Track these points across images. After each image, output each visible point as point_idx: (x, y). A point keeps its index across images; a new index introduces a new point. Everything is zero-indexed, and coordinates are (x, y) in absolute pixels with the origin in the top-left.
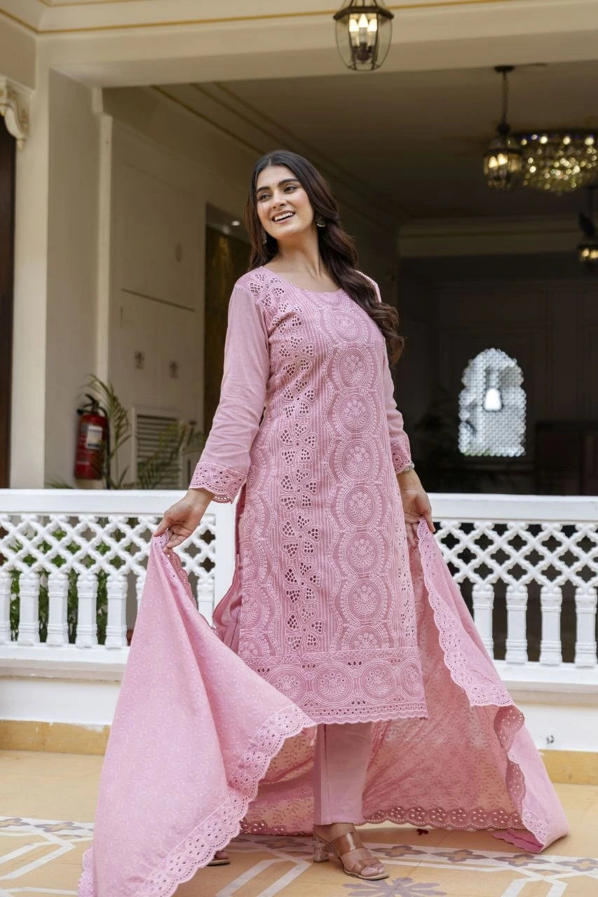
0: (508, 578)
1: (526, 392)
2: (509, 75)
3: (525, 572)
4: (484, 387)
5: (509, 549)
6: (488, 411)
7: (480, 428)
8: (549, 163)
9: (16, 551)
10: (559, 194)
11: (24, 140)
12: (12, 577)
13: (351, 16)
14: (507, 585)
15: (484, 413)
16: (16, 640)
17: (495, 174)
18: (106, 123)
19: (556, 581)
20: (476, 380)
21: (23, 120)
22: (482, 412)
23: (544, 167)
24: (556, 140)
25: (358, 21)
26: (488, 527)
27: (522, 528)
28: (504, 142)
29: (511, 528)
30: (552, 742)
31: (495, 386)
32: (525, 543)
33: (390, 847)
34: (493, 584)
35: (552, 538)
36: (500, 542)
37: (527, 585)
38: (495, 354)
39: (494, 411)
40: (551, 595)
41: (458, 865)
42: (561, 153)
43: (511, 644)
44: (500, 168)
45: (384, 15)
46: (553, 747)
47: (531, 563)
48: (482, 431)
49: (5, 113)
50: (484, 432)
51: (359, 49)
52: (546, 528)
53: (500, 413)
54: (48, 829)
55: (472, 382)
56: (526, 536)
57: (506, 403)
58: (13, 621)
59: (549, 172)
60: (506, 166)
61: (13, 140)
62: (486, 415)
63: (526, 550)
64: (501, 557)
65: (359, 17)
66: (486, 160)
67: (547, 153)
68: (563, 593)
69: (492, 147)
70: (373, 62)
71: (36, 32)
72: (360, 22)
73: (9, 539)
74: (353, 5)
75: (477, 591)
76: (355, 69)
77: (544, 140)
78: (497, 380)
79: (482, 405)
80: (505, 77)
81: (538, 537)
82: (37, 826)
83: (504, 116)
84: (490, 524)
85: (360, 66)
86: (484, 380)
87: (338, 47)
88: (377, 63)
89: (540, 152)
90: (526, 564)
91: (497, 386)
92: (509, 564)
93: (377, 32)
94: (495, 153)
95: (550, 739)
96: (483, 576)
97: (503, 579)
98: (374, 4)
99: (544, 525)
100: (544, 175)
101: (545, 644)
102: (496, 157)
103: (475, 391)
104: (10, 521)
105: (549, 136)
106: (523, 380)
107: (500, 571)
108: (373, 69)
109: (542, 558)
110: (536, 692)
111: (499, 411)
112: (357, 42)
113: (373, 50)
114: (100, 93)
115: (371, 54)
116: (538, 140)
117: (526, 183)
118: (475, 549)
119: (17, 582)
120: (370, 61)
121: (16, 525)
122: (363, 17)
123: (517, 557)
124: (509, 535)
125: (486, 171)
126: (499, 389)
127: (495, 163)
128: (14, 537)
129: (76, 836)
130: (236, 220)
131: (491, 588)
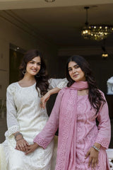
2: (88, 9)
17: (85, 35)
66: (82, 32)
67: (96, 31)
105: (96, 26)
116: (93, 27)
125: (82, 35)
130: (18, 47)
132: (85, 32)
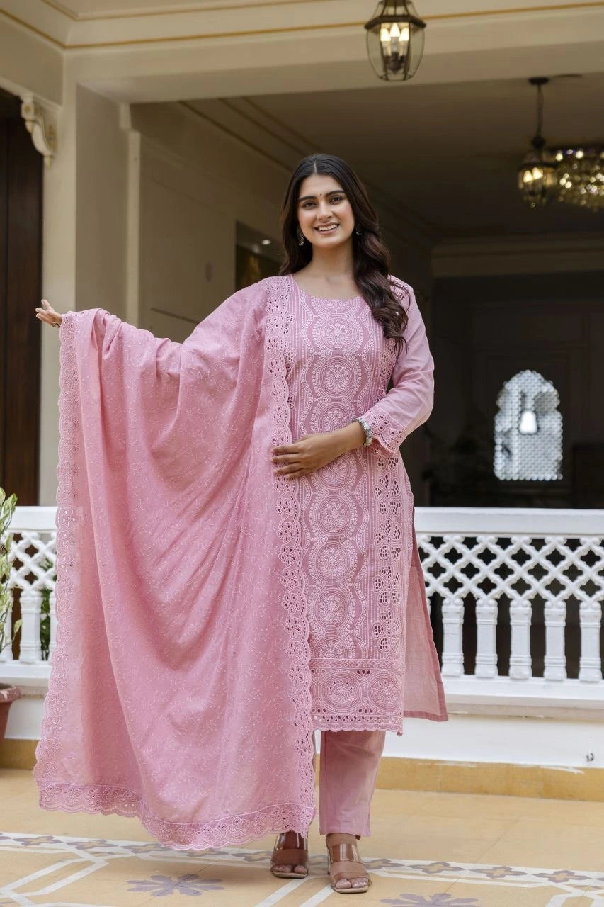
0: (546, 594)
1: (562, 415)
2: (544, 87)
3: (563, 587)
4: (520, 409)
5: (547, 564)
6: (524, 435)
7: (515, 451)
8: (586, 178)
9: (46, 570)
10: (595, 210)
11: (52, 157)
12: (42, 596)
13: (383, 25)
14: (546, 600)
15: (520, 435)
16: (47, 659)
17: (531, 189)
18: (134, 138)
19: (595, 597)
20: (512, 403)
21: (51, 137)
22: (518, 435)
23: (580, 183)
24: (593, 155)
25: (389, 30)
26: (525, 542)
27: (560, 542)
28: (540, 156)
29: (550, 542)
30: (592, 759)
31: (530, 409)
32: (563, 558)
33: (428, 864)
34: (530, 600)
35: (591, 553)
36: (538, 557)
37: (565, 601)
38: (530, 377)
39: (529, 434)
40: (589, 610)
41: (498, 881)
42: (597, 168)
43: (549, 660)
44: (535, 183)
45: (417, 24)
46: (594, 765)
47: (570, 578)
48: (518, 454)
49: (32, 129)
50: (520, 455)
51: (391, 59)
52: (585, 543)
53: (536, 436)
54: (80, 846)
55: (507, 404)
56: (564, 550)
57: (542, 426)
58: (44, 641)
59: (585, 188)
60: (541, 180)
61: (40, 157)
62: (521, 438)
63: (564, 565)
64: (538, 572)
65: (391, 27)
66: (520, 174)
67: (583, 168)
68: (602, 609)
69: (526, 161)
70: (405, 73)
71: (63, 46)
72: (392, 31)
73: (39, 557)
74: (385, 13)
75: (515, 607)
76: (387, 79)
77: (580, 155)
78: (533, 403)
79: (518, 428)
80: (539, 90)
81: (577, 551)
82: (70, 844)
83: (539, 130)
84: (528, 538)
85: (392, 76)
86: (520, 403)
87: (370, 59)
88: (410, 73)
89: (575, 167)
90: (564, 579)
91: (533, 409)
92: (547, 579)
93: (409, 42)
94: (530, 167)
95: (590, 757)
96: (521, 592)
97: (541, 595)
98: (406, 13)
99: (583, 539)
100: (579, 191)
101: (584, 660)
102: (531, 171)
103: (510, 413)
104: (40, 539)
105: (585, 151)
106: (559, 402)
107: (538, 586)
108: (405, 79)
109: (581, 573)
110: (576, 709)
111: (536, 434)
112: (389, 52)
113: (405, 59)
114: (128, 108)
115: (403, 65)
116: (573, 155)
117: (561, 199)
118: (512, 564)
119: (48, 601)
120: (401, 71)
121: (46, 543)
122: (395, 26)
123: (555, 572)
124: (546, 549)
125: (521, 186)
126: (535, 412)
127: (528, 177)
128: (44, 555)
129: (108, 853)
130: (266, 239)
131: (529, 604)
132: (533, 176)
